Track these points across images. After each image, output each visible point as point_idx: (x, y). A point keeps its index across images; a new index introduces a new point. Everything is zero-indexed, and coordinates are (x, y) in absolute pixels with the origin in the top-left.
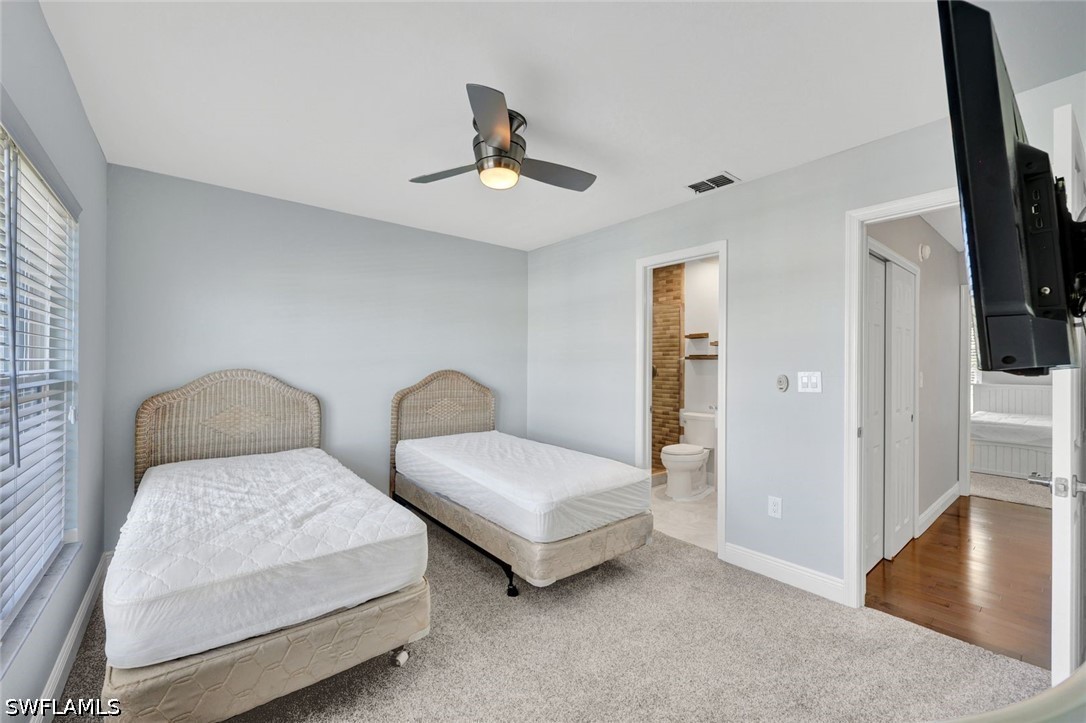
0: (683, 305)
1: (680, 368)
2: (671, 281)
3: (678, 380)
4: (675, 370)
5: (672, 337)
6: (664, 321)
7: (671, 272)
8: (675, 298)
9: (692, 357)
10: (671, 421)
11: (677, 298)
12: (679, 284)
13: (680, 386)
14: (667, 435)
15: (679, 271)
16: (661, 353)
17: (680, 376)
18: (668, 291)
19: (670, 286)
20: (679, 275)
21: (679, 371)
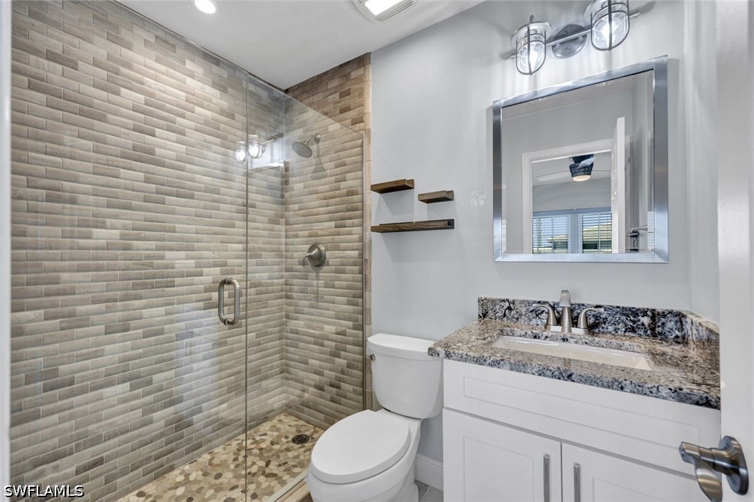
0: (368, 131)
1: (363, 248)
2: (348, 93)
3: (361, 272)
4: (356, 253)
5: (351, 193)
6: (337, 167)
7: (347, 76)
8: (355, 122)
9: (384, 229)
10: (349, 347)
11: (359, 120)
12: (361, 95)
13: (365, 282)
14: (343, 372)
15: (361, 71)
16: (333, 224)
17: (363, 264)
18: (343, 111)
19: (347, 101)
20: (361, 79)
21: (361, 255)
